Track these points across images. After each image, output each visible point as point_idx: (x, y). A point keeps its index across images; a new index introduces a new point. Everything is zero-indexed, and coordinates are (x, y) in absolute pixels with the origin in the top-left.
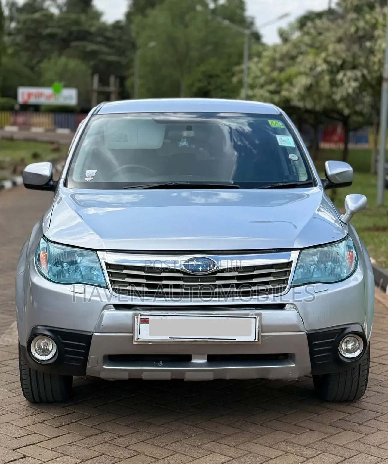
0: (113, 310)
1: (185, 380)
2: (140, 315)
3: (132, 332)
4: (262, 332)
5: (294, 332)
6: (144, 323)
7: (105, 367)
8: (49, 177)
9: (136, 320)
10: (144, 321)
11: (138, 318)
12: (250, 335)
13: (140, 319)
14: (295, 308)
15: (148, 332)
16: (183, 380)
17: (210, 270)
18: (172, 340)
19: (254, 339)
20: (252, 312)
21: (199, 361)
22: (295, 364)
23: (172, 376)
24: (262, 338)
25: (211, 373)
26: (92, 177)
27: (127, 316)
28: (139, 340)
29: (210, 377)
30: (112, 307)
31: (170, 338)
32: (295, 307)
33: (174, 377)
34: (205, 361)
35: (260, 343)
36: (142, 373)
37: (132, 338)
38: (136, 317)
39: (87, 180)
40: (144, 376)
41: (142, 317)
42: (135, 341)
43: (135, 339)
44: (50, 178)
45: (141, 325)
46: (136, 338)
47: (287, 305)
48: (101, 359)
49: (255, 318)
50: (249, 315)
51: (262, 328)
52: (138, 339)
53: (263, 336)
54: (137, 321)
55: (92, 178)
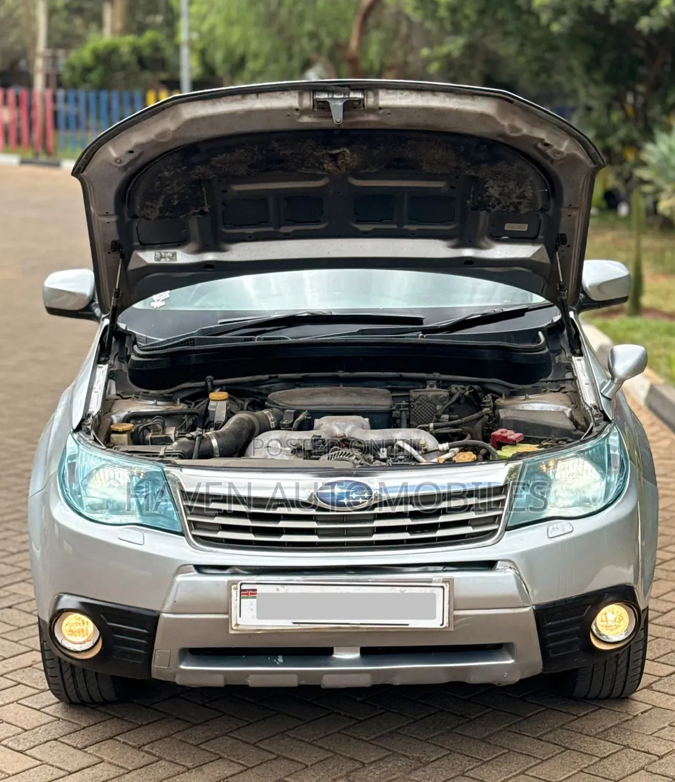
0: (194, 575)
1: (322, 687)
2: (241, 585)
3: (228, 612)
4: (454, 610)
5: (511, 608)
6: (247, 598)
7: (182, 667)
8: (89, 298)
9: (234, 592)
10: (248, 594)
11: (236, 589)
12: (433, 617)
13: (241, 590)
14: (512, 567)
15: (254, 613)
16: (319, 686)
17: (363, 502)
18: (297, 627)
19: (441, 623)
20: (438, 576)
21: (347, 655)
22: (513, 659)
23: (299, 681)
24: (454, 620)
25: (368, 676)
26: (163, 300)
27: (217, 584)
28: (239, 627)
29: (365, 681)
30: (191, 570)
31: (294, 623)
32: (514, 567)
33: (303, 682)
34: (357, 655)
35: (452, 629)
36: (249, 676)
37: (227, 622)
38: (233, 587)
39: (155, 307)
40: (252, 682)
41: (244, 587)
42: (232, 629)
43: (233, 626)
44: (91, 298)
45: (242, 600)
46: (234, 623)
47: (499, 563)
48: (176, 654)
49: (443, 587)
50: (431, 582)
51: (455, 604)
52: (237, 625)
53: (456, 617)
54: (235, 594)
55: (163, 303)
